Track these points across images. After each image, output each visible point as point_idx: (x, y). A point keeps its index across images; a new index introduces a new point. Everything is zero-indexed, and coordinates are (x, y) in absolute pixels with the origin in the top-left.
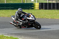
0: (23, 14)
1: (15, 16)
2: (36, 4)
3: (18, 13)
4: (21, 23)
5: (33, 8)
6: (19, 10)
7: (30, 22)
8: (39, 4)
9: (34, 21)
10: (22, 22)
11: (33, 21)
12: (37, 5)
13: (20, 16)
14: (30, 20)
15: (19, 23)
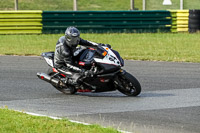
0: (83, 47)
1: (56, 53)
2: (178, 15)
3: (65, 44)
4: (76, 77)
5: (169, 28)
6: (68, 32)
7: (106, 72)
8: (188, 15)
9: (118, 68)
10: (78, 72)
11: (115, 71)
12: (182, 18)
13: (71, 54)
14: (103, 68)
15: (69, 77)
